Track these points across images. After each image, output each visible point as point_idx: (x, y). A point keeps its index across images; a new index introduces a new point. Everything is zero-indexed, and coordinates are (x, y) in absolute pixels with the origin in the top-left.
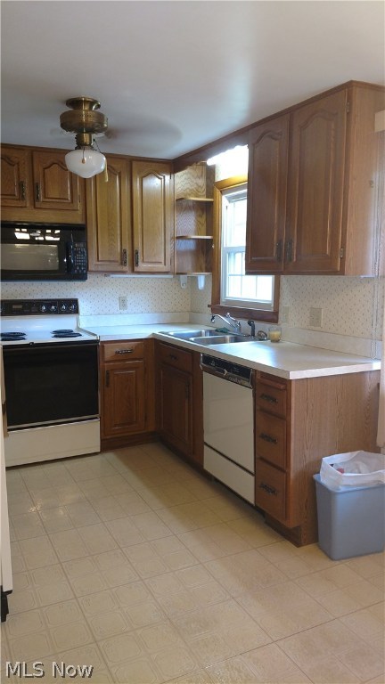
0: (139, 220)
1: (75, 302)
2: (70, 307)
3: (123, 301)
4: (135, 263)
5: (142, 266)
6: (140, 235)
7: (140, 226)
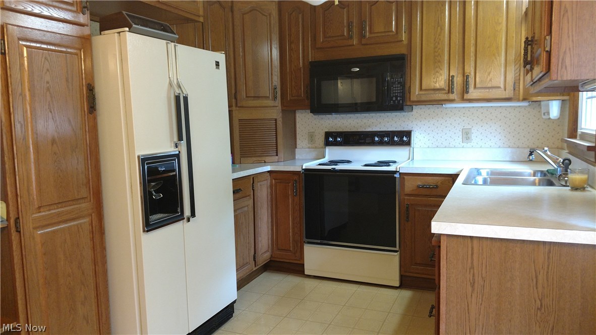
0: (473, 42)
1: (408, 134)
2: (402, 139)
3: (467, 133)
4: (465, 89)
5: (473, 93)
6: (473, 59)
7: (472, 49)
